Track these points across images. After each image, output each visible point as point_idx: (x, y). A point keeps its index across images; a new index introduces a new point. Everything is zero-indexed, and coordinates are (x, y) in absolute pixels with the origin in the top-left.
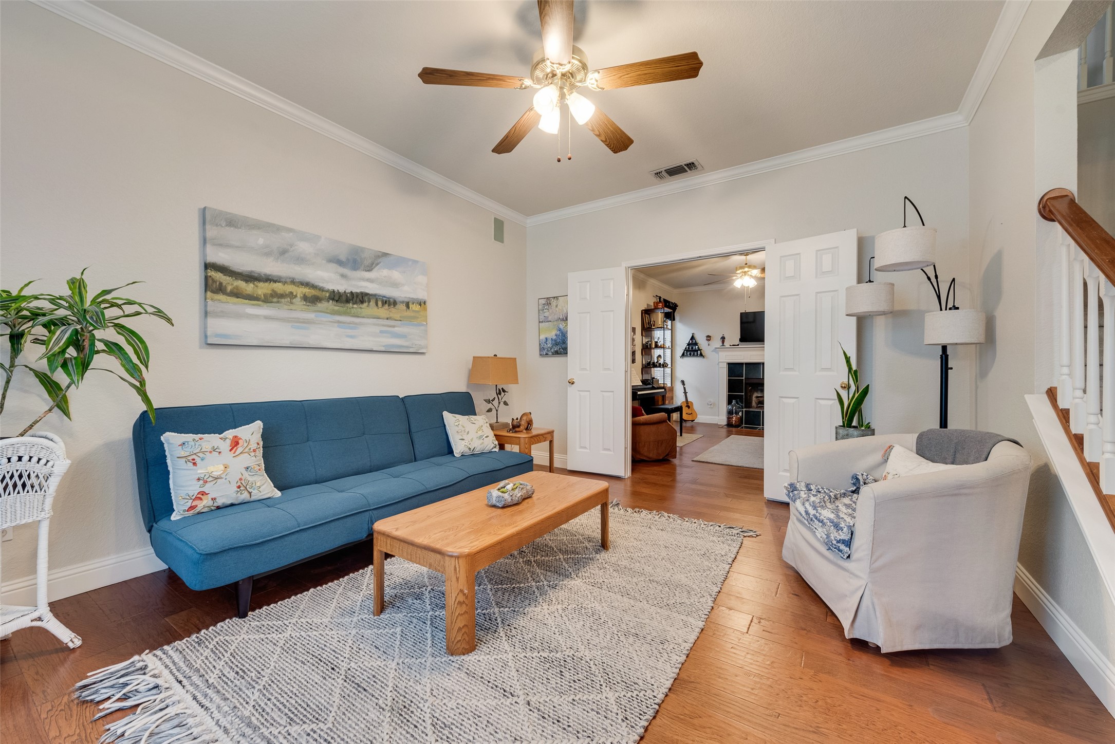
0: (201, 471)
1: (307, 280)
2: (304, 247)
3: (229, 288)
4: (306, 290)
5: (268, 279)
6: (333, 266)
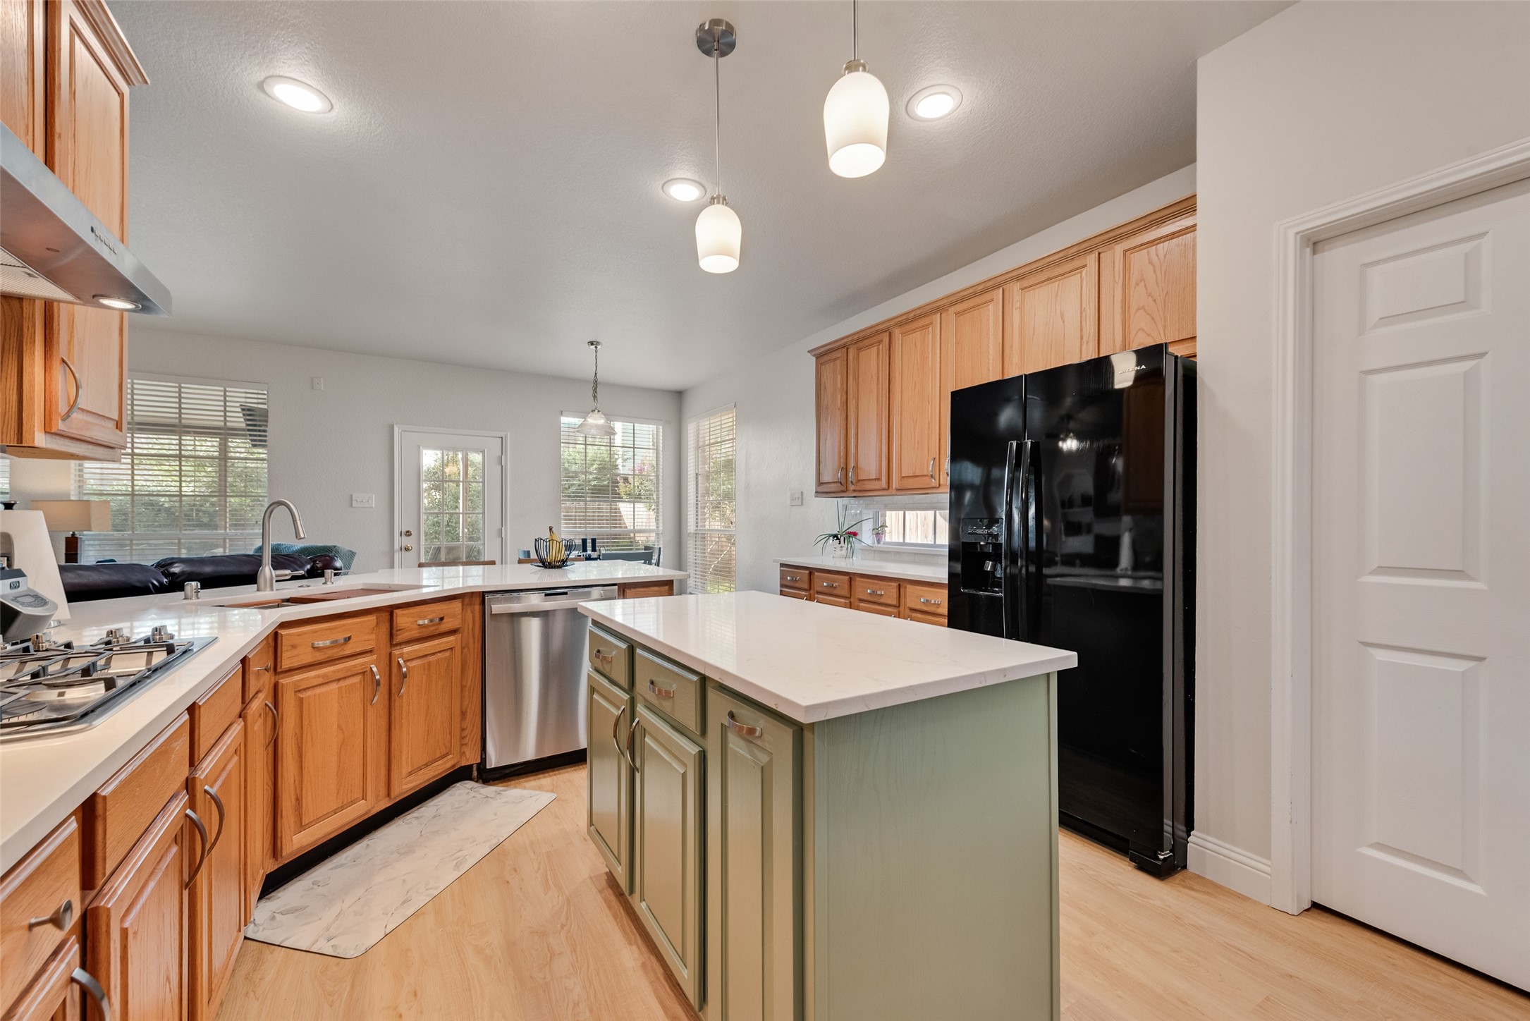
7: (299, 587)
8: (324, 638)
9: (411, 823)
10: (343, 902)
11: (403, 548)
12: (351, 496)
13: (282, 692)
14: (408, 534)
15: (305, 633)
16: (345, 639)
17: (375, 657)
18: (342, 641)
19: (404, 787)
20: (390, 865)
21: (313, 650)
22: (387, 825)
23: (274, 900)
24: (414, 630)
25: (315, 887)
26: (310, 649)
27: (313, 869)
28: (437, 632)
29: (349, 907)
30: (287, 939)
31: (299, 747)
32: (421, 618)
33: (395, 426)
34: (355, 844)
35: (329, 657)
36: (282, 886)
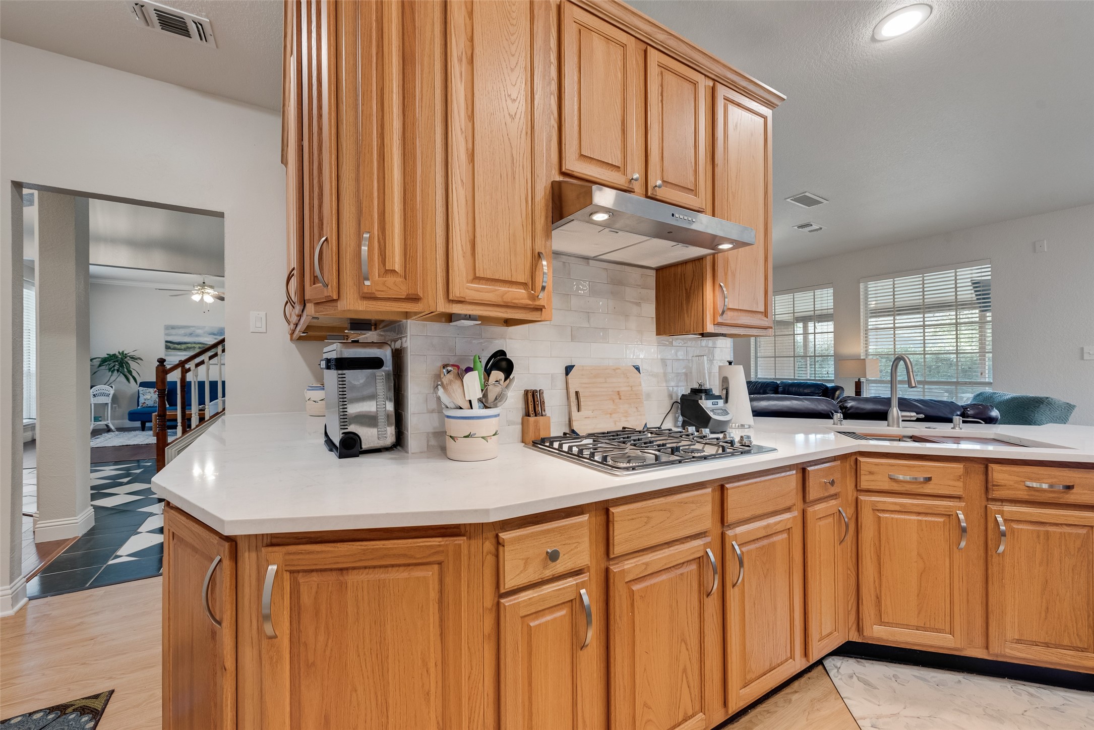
0: (145, 397)
1: (200, 342)
2: (199, 331)
3: (172, 347)
4: (200, 345)
5: (185, 343)
6: (212, 336)
7: (926, 428)
8: (905, 473)
9: (1020, 695)
10: (905, 708)
12: (1082, 349)
13: (861, 506)
15: (882, 464)
16: (925, 478)
17: (963, 504)
18: (922, 480)
19: (1007, 650)
20: (968, 714)
21: (890, 480)
22: (992, 678)
23: (861, 665)
24: (1020, 490)
25: (893, 679)
26: (887, 479)
27: (902, 666)
28: (1062, 501)
29: (906, 717)
30: (849, 698)
31: (878, 556)
32: (1031, 479)
34: (949, 672)
35: (906, 490)
36: (873, 660)
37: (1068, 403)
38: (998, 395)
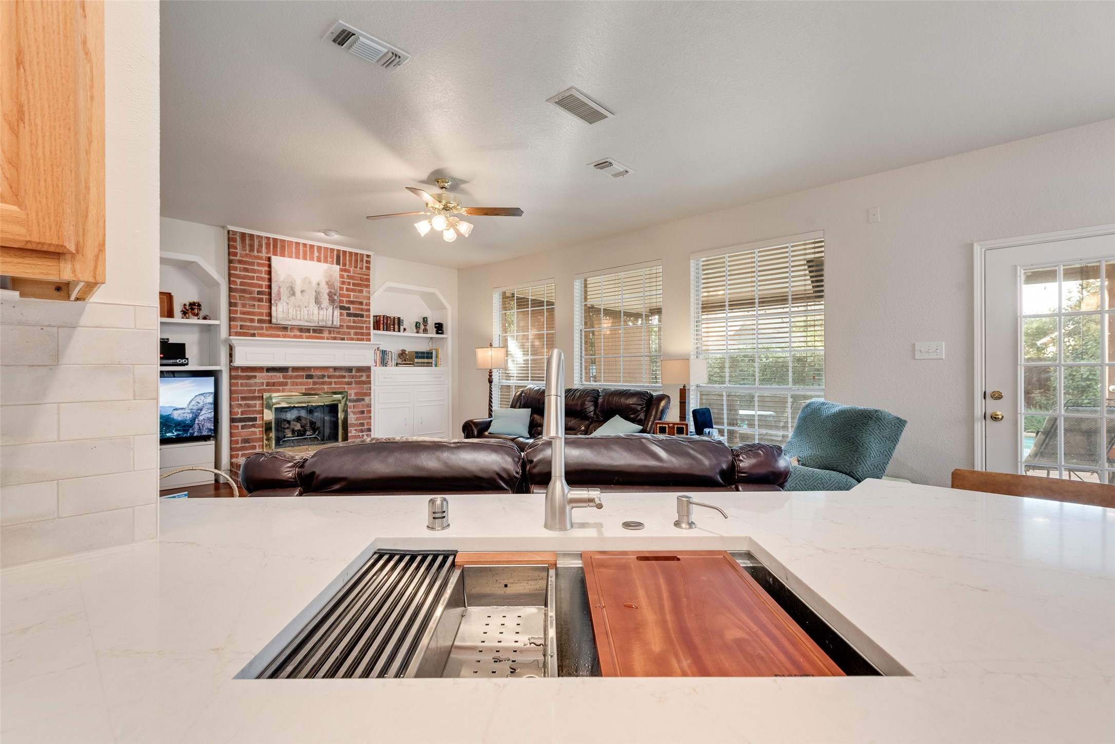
11: (988, 416)
12: (914, 345)
14: (997, 396)
33: (975, 245)
37: (898, 418)
38: (827, 406)
